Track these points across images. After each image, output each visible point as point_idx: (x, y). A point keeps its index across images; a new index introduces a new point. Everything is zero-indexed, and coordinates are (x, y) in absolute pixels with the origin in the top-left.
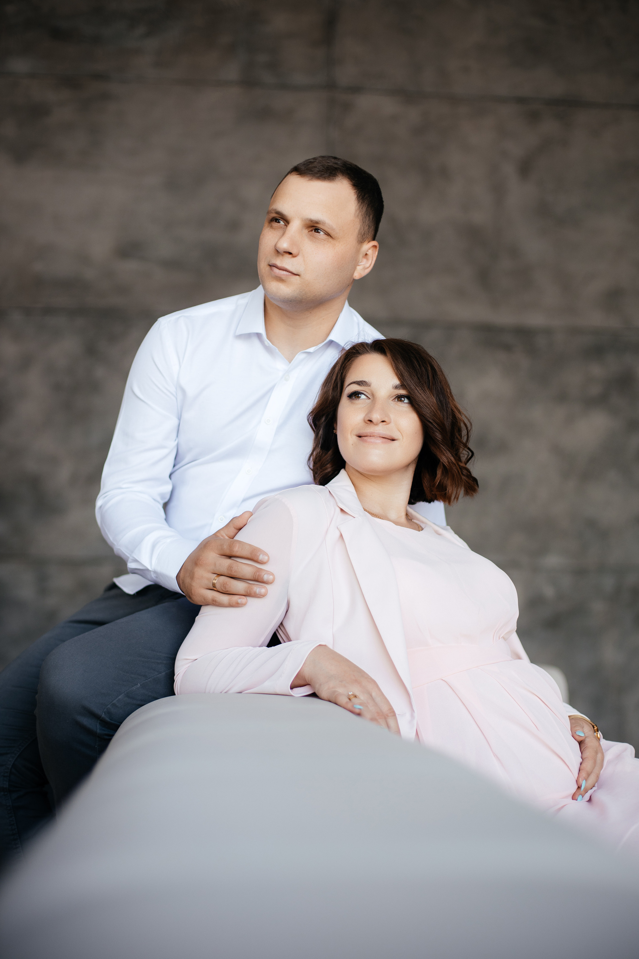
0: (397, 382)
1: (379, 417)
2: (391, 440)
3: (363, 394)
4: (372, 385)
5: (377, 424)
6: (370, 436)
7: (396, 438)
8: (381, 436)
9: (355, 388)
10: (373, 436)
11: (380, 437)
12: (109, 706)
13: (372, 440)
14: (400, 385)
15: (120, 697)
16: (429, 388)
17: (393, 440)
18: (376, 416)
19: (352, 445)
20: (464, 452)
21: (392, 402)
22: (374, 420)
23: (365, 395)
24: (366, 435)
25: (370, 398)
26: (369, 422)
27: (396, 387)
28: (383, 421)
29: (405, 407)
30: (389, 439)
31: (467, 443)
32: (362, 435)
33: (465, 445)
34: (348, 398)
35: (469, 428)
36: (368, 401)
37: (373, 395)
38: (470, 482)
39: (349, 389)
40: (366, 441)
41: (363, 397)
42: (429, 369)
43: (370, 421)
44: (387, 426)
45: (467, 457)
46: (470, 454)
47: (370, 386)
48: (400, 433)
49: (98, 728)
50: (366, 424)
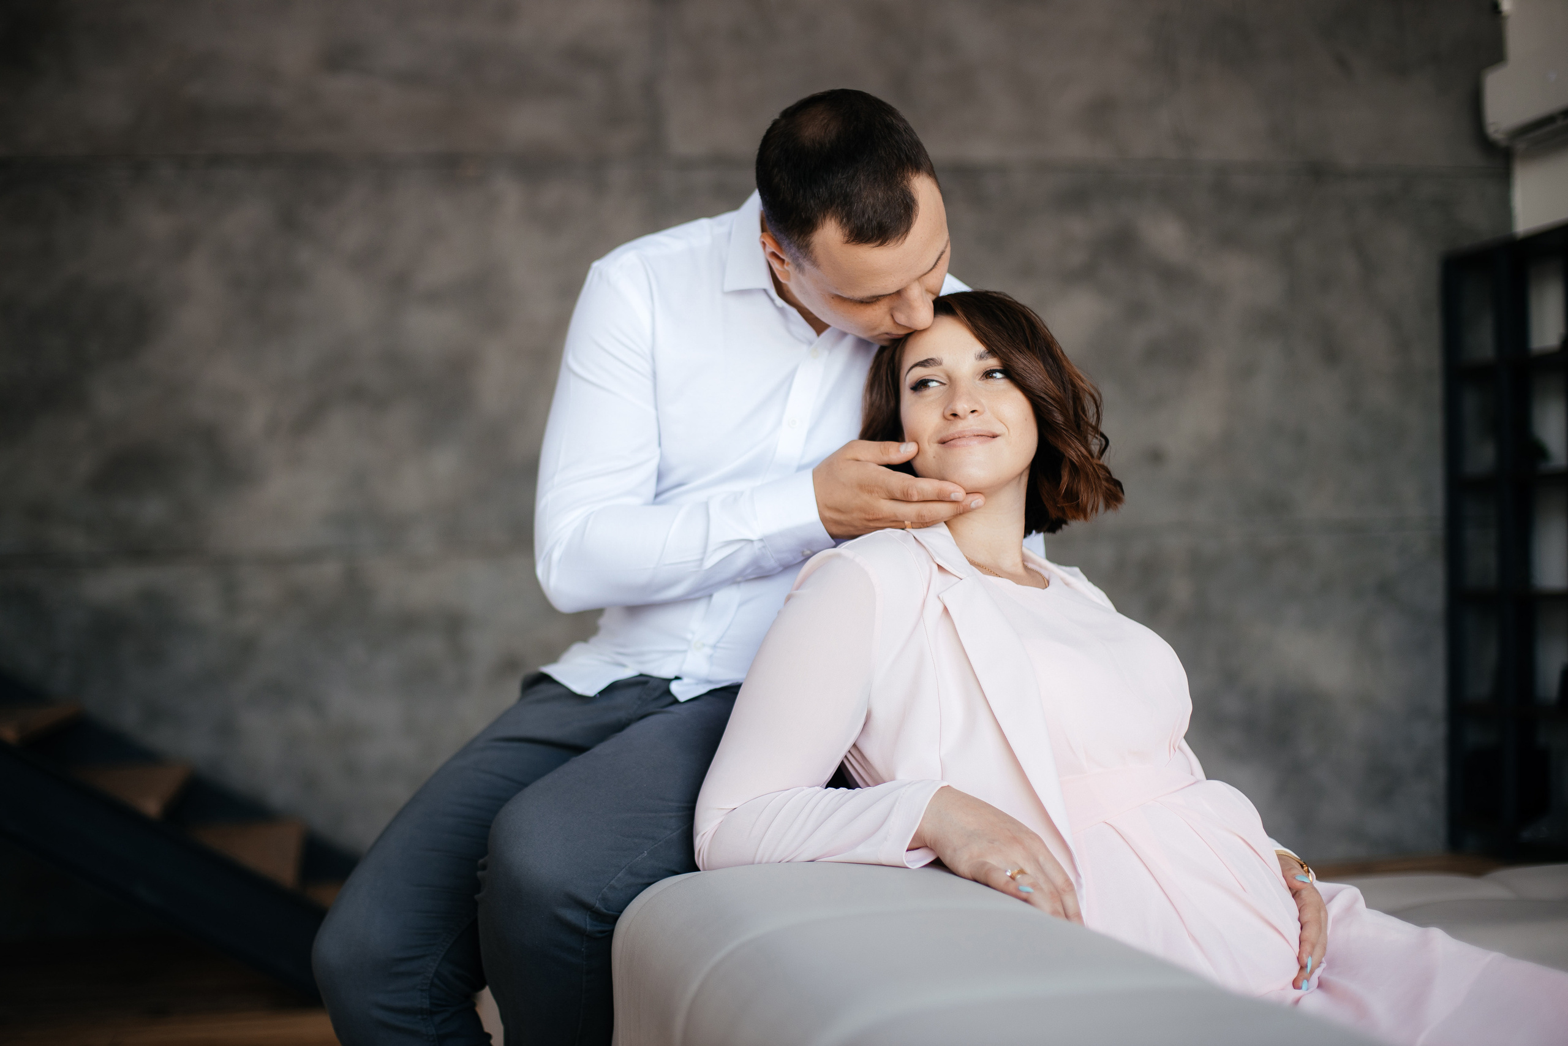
0: (980, 348)
1: (966, 406)
2: (990, 437)
3: (933, 381)
4: (945, 362)
5: (964, 418)
6: (959, 438)
7: (998, 432)
8: (976, 434)
9: (919, 373)
10: (964, 437)
11: (975, 436)
12: (605, 890)
13: (963, 442)
14: (987, 351)
15: (620, 875)
16: (1028, 347)
17: (994, 436)
18: (962, 407)
19: (934, 457)
20: (1095, 441)
21: (980, 382)
22: (960, 412)
23: (937, 381)
24: (951, 438)
25: (944, 384)
26: (952, 418)
27: (981, 357)
28: (973, 412)
29: (1000, 383)
30: (988, 436)
31: (1098, 425)
32: (947, 440)
33: (1096, 429)
34: (912, 391)
35: (1098, 403)
36: (942, 388)
37: (949, 378)
38: (1112, 487)
39: (909, 377)
40: (954, 446)
41: (932, 384)
42: (1024, 322)
43: (955, 415)
44: (981, 417)
45: (1100, 448)
46: (1104, 443)
47: (941, 364)
48: (1002, 424)
49: (588, 922)
50: (949, 422)
